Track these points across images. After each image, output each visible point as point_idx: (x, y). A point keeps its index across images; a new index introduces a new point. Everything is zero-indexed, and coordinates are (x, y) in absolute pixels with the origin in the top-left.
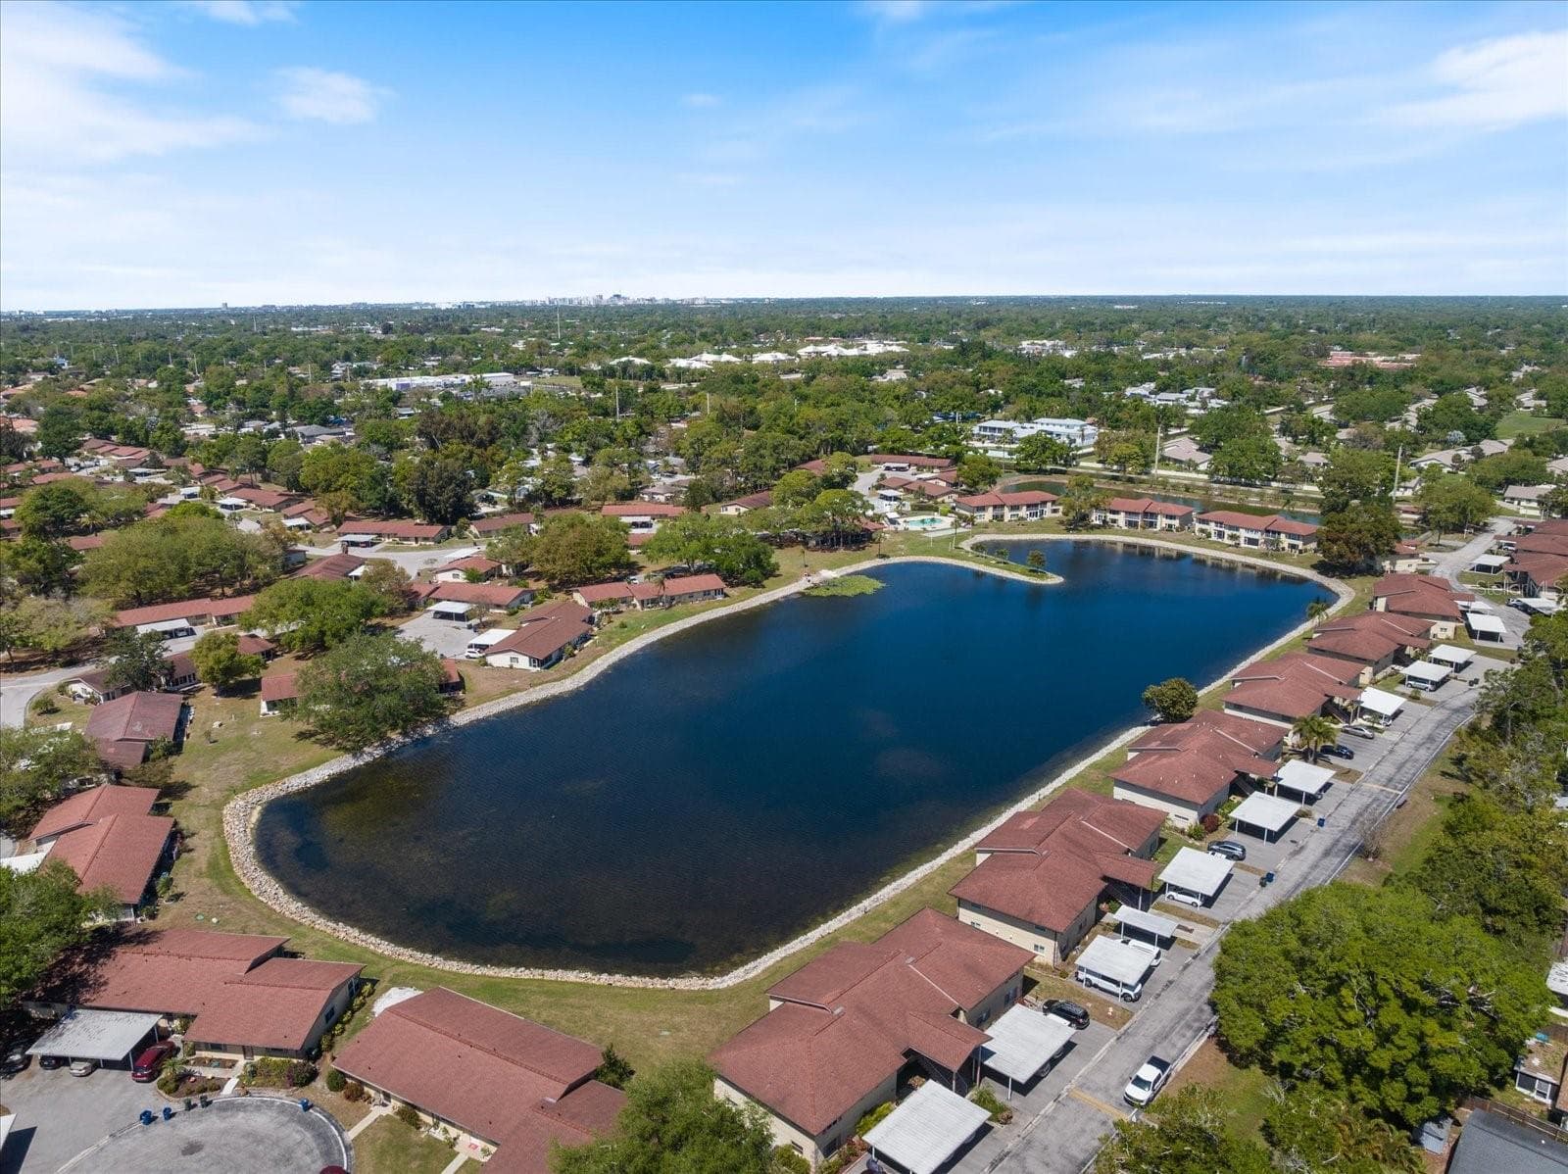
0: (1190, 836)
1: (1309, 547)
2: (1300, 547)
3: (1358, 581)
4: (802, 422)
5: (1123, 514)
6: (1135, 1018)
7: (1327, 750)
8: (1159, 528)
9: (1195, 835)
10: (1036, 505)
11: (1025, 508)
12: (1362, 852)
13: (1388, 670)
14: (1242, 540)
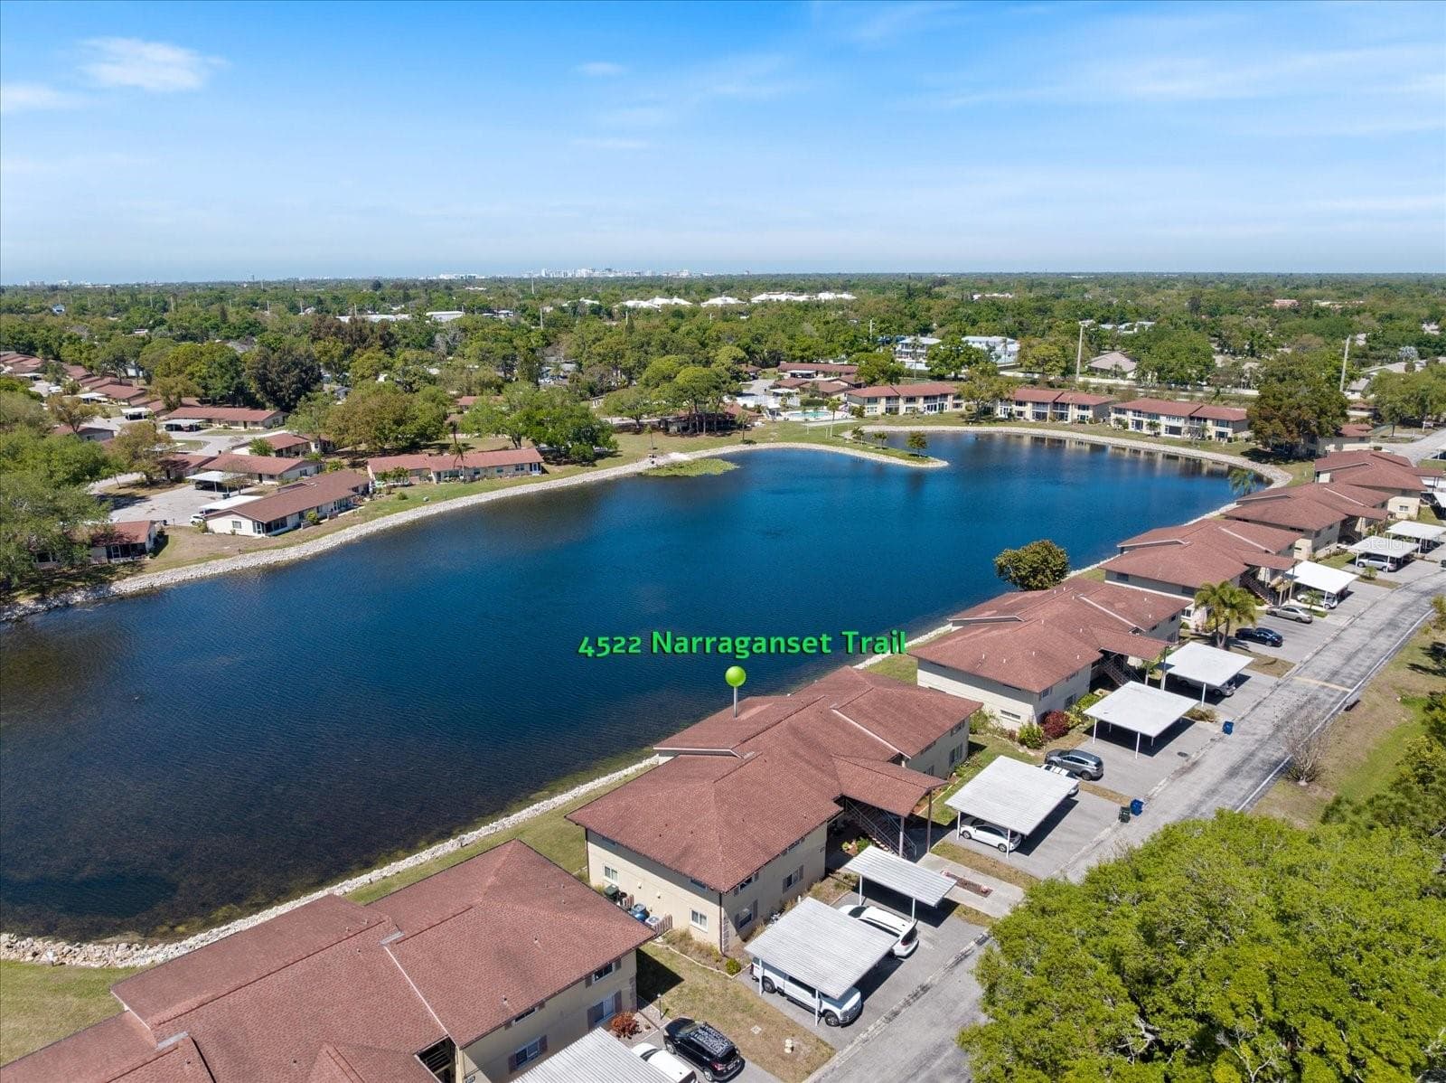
0: (1022, 742)
1: (1240, 435)
2: (1229, 435)
3: (1296, 467)
4: (714, 334)
5: (1030, 405)
6: (836, 1060)
7: (1244, 635)
8: (1070, 420)
9: (1030, 740)
10: (934, 397)
11: (922, 400)
12: (1290, 772)
13: (1333, 547)
14: (1162, 430)
